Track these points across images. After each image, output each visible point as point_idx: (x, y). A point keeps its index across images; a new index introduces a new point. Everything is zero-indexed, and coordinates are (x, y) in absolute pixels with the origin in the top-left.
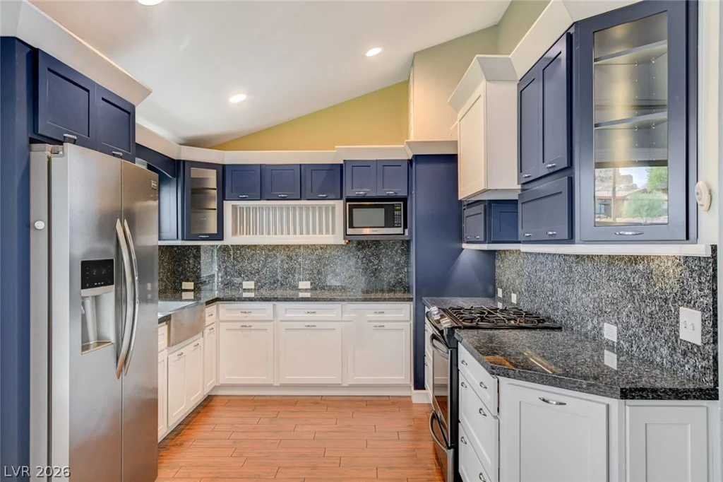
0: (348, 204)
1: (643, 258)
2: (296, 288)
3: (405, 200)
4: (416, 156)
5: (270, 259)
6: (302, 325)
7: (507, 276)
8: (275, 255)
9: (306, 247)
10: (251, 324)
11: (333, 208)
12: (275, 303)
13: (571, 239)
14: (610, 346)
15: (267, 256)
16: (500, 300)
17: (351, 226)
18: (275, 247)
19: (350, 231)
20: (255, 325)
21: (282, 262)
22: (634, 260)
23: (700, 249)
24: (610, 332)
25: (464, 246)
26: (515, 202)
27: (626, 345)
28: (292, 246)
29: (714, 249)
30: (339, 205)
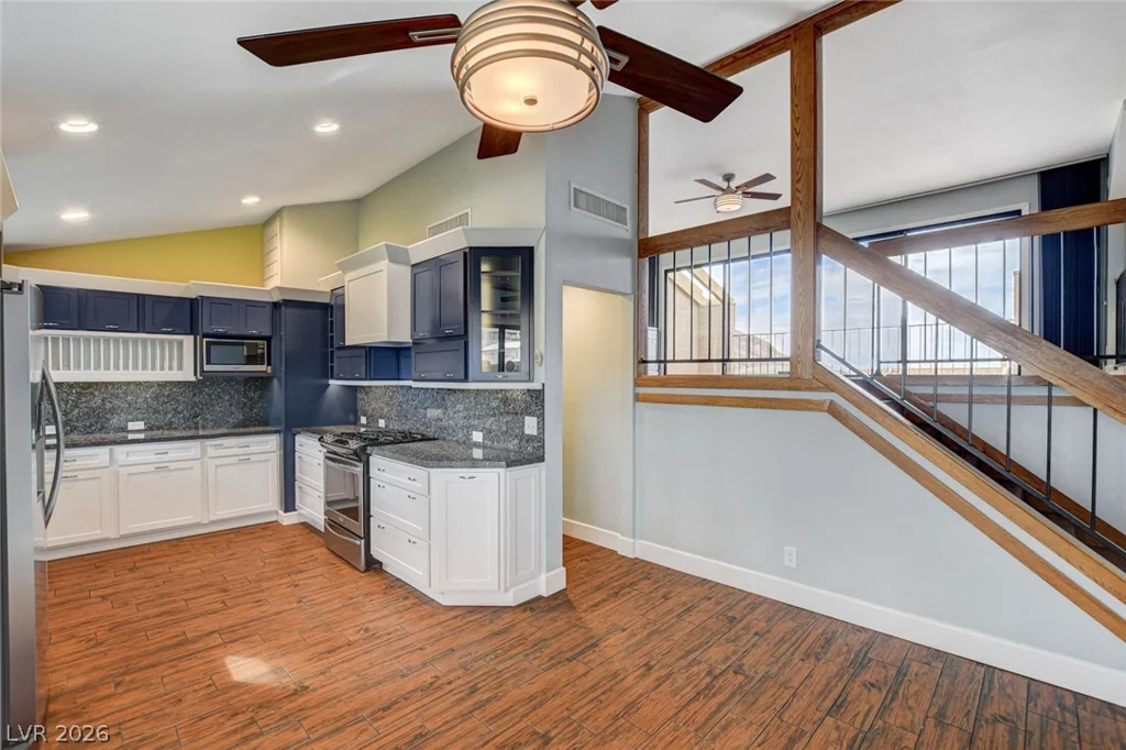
0: (205, 340)
1: (501, 390)
2: (124, 429)
3: (268, 339)
4: (284, 300)
5: (84, 399)
6: (151, 468)
7: (372, 406)
8: (92, 393)
9: (138, 384)
10: (75, 474)
11: (181, 343)
12: (111, 447)
13: (466, 379)
14: (477, 445)
15: (79, 394)
16: (364, 426)
17: (209, 363)
18: (90, 385)
19: (206, 368)
20: (81, 475)
21: (103, 400)
22: (497, 391)
23: (536, 386)
24: (477, 437)
25: (331, 382)
26: (409, 349)
27: (489, 443)
28: (117, 383)
29: (543, 385)
30: (188, 341)
